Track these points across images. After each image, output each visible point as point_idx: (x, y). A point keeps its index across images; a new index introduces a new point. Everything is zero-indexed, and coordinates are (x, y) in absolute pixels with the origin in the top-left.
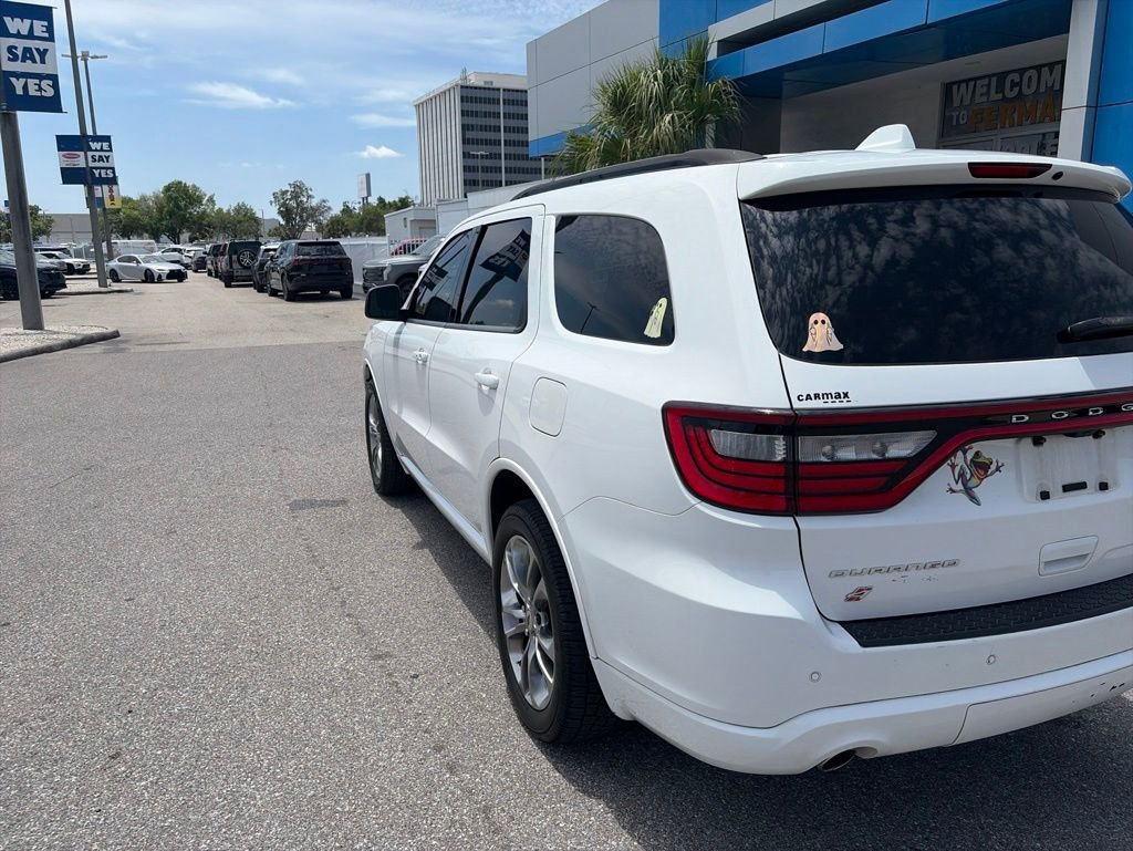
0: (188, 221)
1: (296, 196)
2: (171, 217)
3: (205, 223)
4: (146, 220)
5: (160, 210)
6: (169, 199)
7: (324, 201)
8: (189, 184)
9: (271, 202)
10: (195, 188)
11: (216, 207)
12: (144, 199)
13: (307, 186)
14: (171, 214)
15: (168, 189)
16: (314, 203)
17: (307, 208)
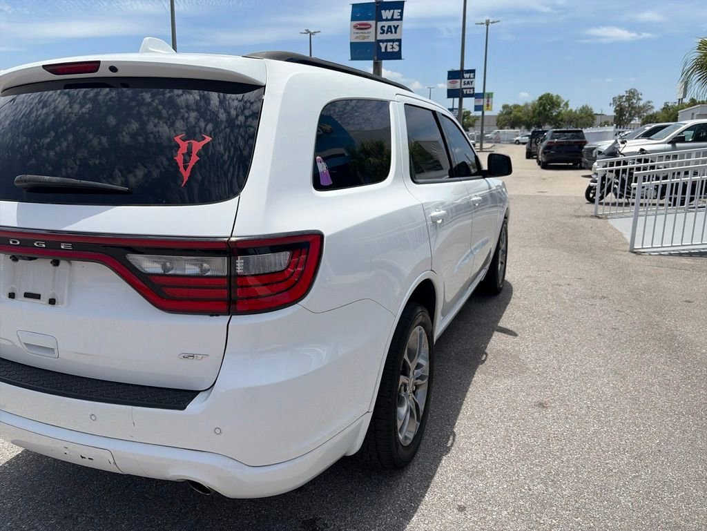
0: (549, 118)
1: (629, 99)
2: (539, 116)
3: (559, 119)
4: (525, 118)
5: (534, 112)
6: (540, 104)
7: (649, 102)
8: (555, 94)
9: (610, 104)
10: (558, 97)
11: (569, 109)
12: (526, 105)
13: (639, 91)
14: (540, 113)
15: (541, 98)
16: (641, 103)
17: (635, 108)
